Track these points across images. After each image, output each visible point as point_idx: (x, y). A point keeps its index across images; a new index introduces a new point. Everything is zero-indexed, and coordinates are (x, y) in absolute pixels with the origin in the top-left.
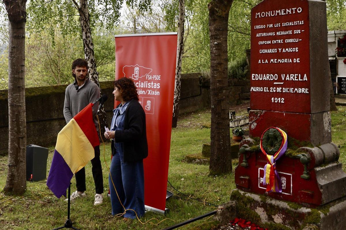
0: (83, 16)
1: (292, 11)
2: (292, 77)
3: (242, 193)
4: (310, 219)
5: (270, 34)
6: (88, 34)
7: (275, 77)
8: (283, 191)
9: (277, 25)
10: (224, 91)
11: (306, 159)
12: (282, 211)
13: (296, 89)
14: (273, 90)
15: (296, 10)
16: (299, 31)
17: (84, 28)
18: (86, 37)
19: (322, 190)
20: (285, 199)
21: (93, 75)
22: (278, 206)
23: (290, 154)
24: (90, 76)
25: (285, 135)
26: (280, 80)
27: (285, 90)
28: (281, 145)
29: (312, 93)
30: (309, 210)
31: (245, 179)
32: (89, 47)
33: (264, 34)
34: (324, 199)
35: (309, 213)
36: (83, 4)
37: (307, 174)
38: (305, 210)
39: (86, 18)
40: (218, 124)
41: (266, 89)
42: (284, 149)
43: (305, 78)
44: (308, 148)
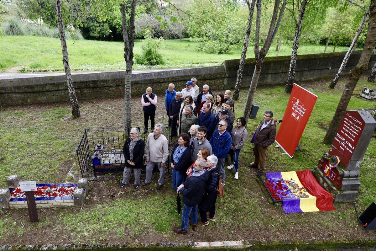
0: (298, 28)
1: (359, 122)
2: (349, 144)
3: (318, 169)
4: (334, 192)
5: (349, 124)
6: (298, 38)
7: (344, 140)
8: (331, 177)
9: (352, 123)
10: (343, 112)
11: (341, 174)
12: (328, 184)
13: (349, 149)
14: (341, 144)
15: (360, 123)
16: (358, 131)
17: (296, 35)
18: (296, 40)
19: (342, 186)
20: (330, 180)
21: (294, 60)
22: (327, 181)
23: (337, 169)
24: (292, 60)
25: (339, 161)
26: (345, 142)
27: (345, 147)
28: (335, 164)
29: (353, 154)
30: (336, 189)
31: (321, 166)
32: (296, 46)
33: (347, 123)
34: (342, 189)
35: (335, 190)
36: (300, 22)
37: (340, 178)
38: (334, 188)
39: (299, 30)
40: (334, 124)
41: (340, 142)
42: (336, 166)
43: (353, 148)
44: (344, 171)
